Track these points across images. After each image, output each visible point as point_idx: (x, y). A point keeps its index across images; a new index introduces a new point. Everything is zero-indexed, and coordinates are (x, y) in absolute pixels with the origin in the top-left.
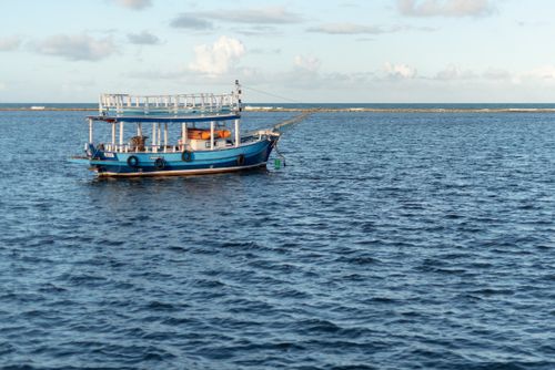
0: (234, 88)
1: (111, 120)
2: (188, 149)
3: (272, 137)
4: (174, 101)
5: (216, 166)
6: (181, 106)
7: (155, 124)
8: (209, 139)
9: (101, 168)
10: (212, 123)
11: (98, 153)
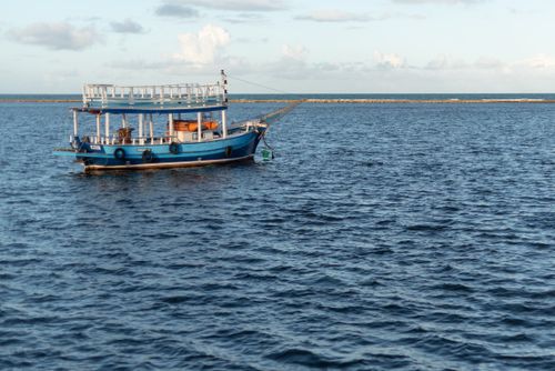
0: (220, 79)
1: (96, 112)
2: (175, 140)
3: (260, 129)
4: (159, 91)
5: (204, 158)
6: (167, 96)
7: (141, 116)
8: (196, 130)
9: (88, 161)
10: (199, 114)
11: (84, 146)
